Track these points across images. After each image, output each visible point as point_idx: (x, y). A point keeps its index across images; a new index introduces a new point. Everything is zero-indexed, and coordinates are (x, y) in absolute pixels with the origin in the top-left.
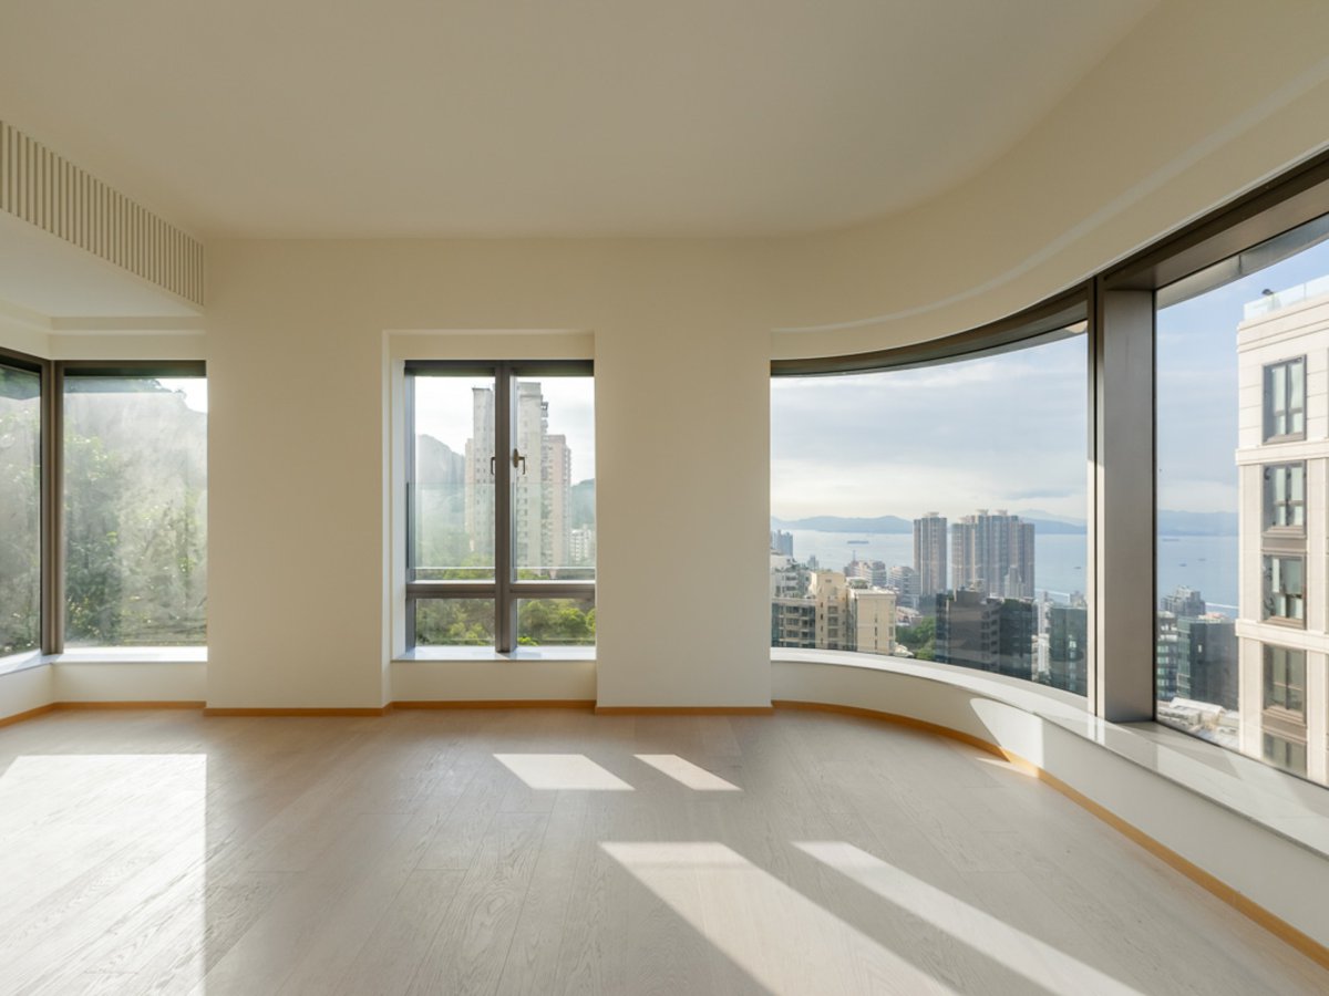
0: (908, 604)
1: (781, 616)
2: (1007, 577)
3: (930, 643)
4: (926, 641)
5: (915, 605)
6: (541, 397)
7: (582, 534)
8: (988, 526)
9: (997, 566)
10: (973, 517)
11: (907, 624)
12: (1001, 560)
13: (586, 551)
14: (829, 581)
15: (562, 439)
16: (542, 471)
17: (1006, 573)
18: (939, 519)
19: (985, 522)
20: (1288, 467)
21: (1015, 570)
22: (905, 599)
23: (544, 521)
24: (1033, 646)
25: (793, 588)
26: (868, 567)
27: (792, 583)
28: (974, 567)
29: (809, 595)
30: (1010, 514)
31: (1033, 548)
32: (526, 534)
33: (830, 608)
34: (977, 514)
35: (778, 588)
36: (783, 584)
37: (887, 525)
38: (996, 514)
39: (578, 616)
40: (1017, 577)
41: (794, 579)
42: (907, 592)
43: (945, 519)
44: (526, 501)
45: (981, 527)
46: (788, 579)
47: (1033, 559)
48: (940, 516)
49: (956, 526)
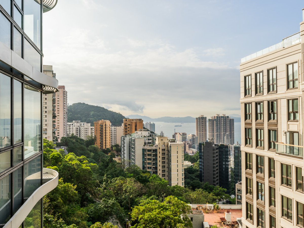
0: (194, 148)
1: (145, 153)
2: (225, 137)
3: (198, 161)
4: (197, 160)
5: (196, 148)
6: (53, 72)
7: (72, 125)
8: (219, 120)
9: (222, 133)
10: (215, 117)
11: (193, 154)
12: (224, 131)
13: (74, 131)
14: (162, 140)
15: (63, 87)
16: (53, 100)
17: (225, 136)
18: (204, 117)
19: (218, 118)
20: (249, 103)
21: (228, 135)
22: (193, 146)
23: (54, 120)
24: (229, 160)
25: (151, 143)
26: (181, 135)
27: (150, 141)
28: (215, 134)
29: (156, 145)
30: (226, 116)
31: (233, 127)
32: (46, 125)
33: (162, 149)
34: (216, 116)
35: (145, 143)
36: (147, 141)
37: (187, 120)
38: (222, 115)
39: (58, 155)
40: (228, 137)
41: (151, 139)
42: (193, 143)
43: (206, 117)
44: (46, 112)
45: (217, 120)
46: (149, 139)
47: (233, 131)
48: (204, 116)
49: (209, 120)
